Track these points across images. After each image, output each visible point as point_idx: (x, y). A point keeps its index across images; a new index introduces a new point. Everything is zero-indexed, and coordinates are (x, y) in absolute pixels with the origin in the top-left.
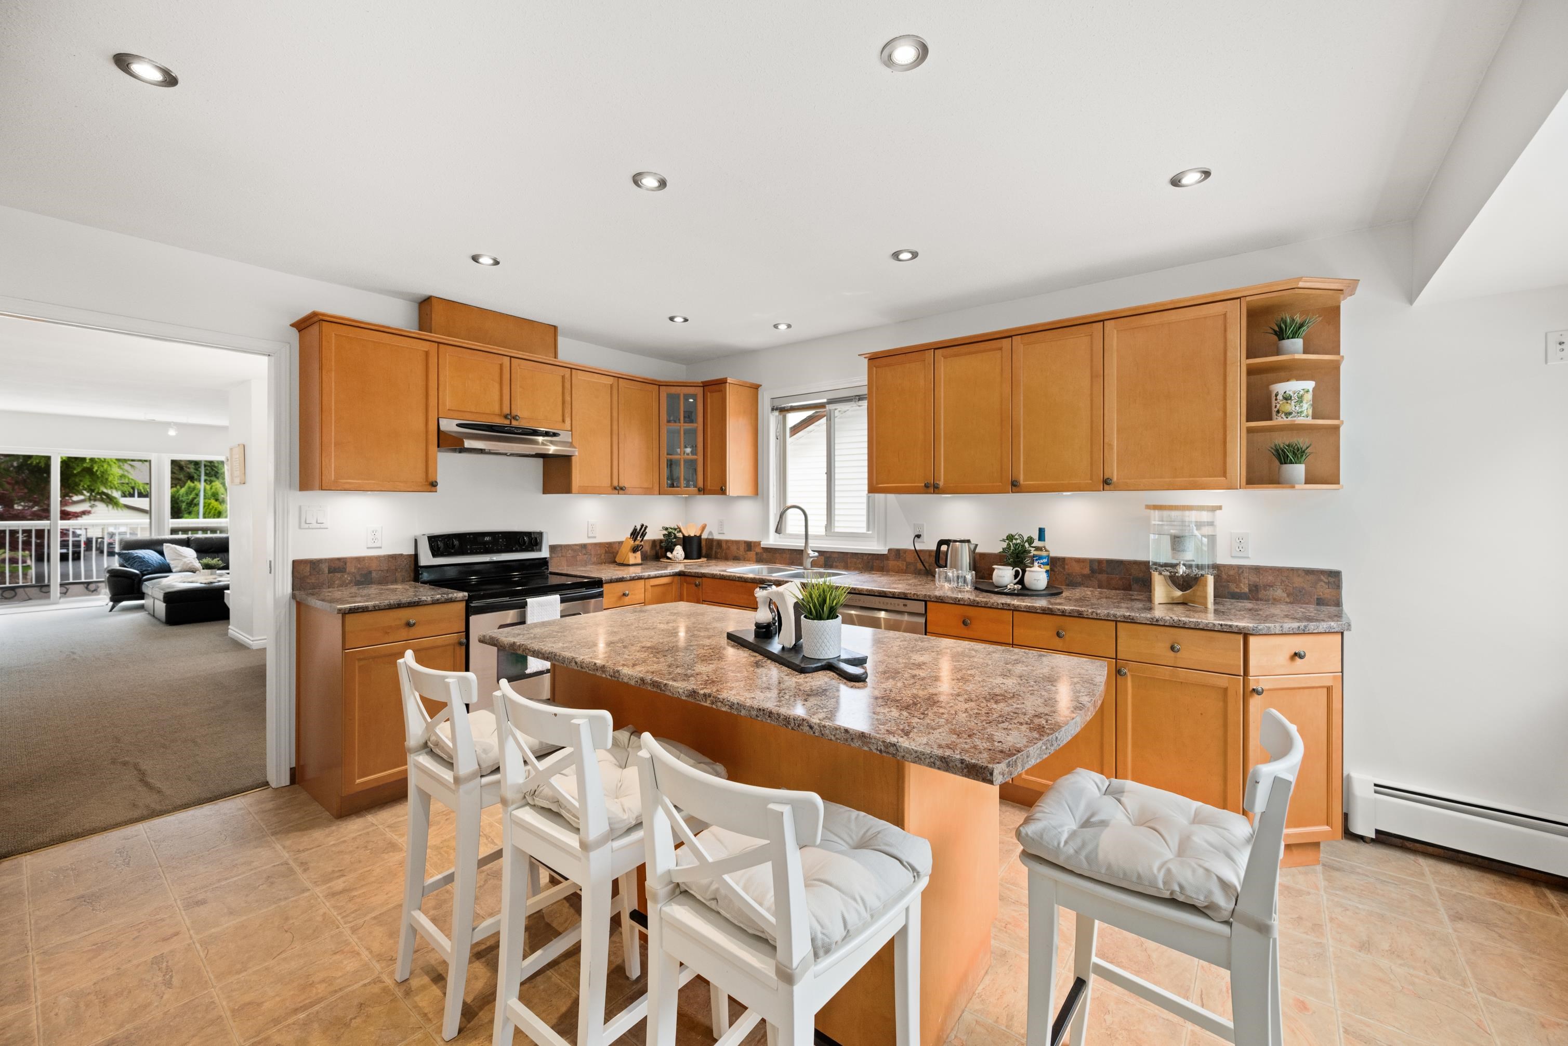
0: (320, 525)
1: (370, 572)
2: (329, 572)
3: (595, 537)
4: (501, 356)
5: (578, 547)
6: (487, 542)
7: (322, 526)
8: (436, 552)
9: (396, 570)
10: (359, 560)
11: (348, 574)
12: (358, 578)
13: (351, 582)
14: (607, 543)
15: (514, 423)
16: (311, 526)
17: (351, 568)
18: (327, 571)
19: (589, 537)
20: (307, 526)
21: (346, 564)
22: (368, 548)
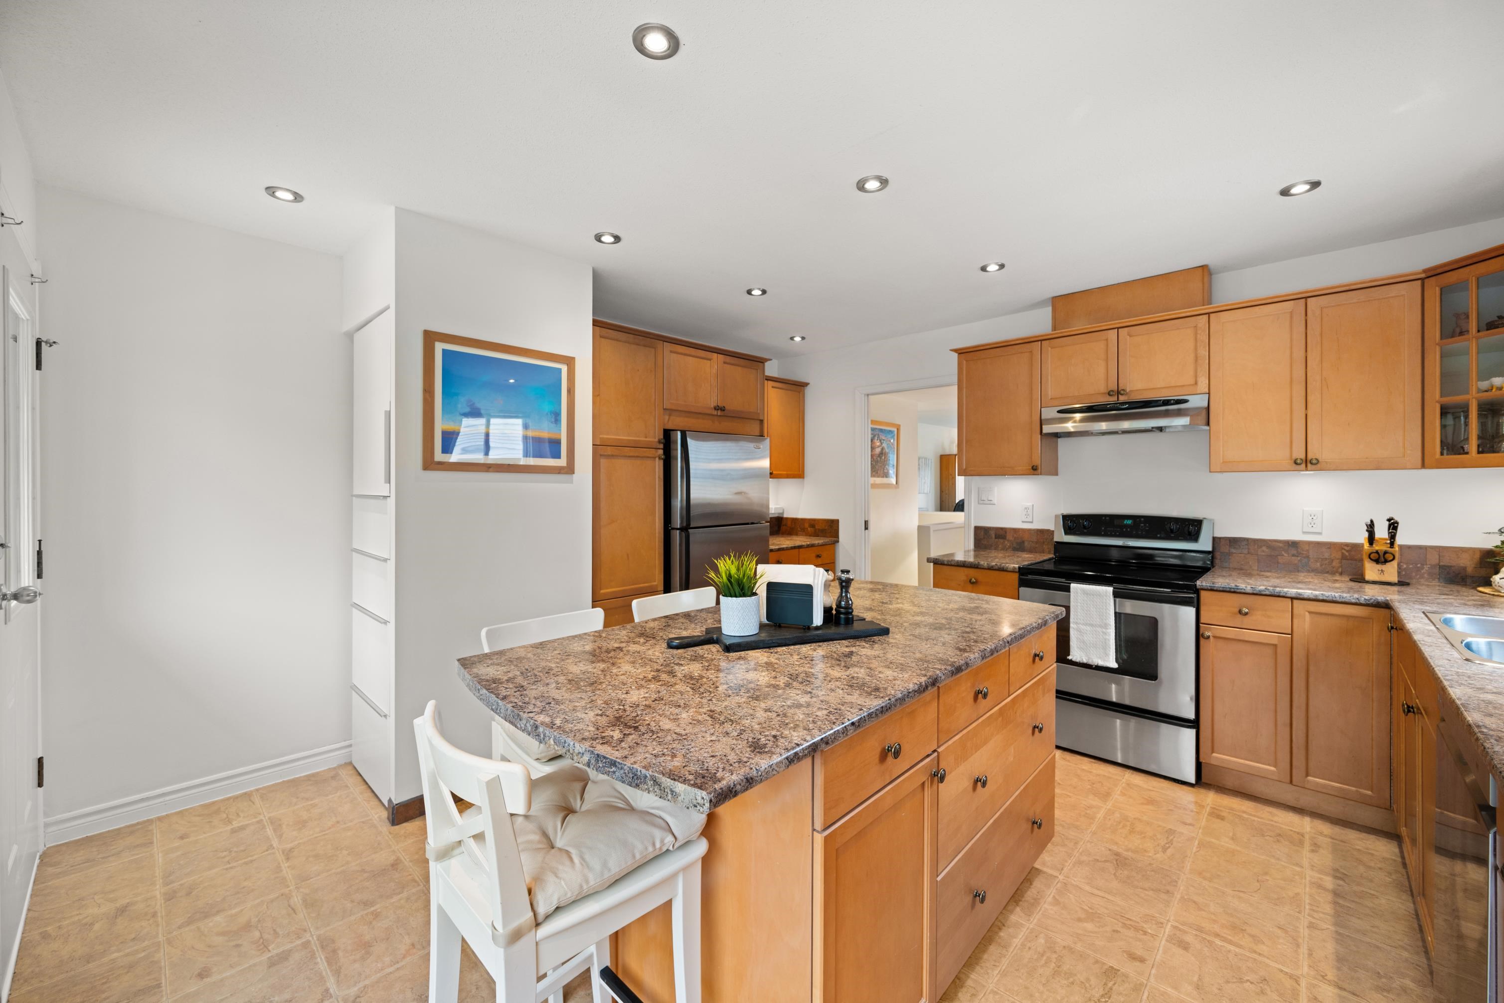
0: (990, 503)
1: (1023, 542)
2: (996, 538)
4: (1106, 331)
5: (1281, 545)
6: (1127, 526)
7: (991, 502)
8: (1068, 531)
9: (1044, 542)
10: (1015, 530)
11: (1008, 541)
12: (1015, 545)
13: (1010, 547)
15: (1122, 399)
16: (985, 502)
17: (1010, 537)
18: (994, 536)
19: (1304, 533)
20: (982, 502)
21: (1006, 533)
22: (1023, 522)
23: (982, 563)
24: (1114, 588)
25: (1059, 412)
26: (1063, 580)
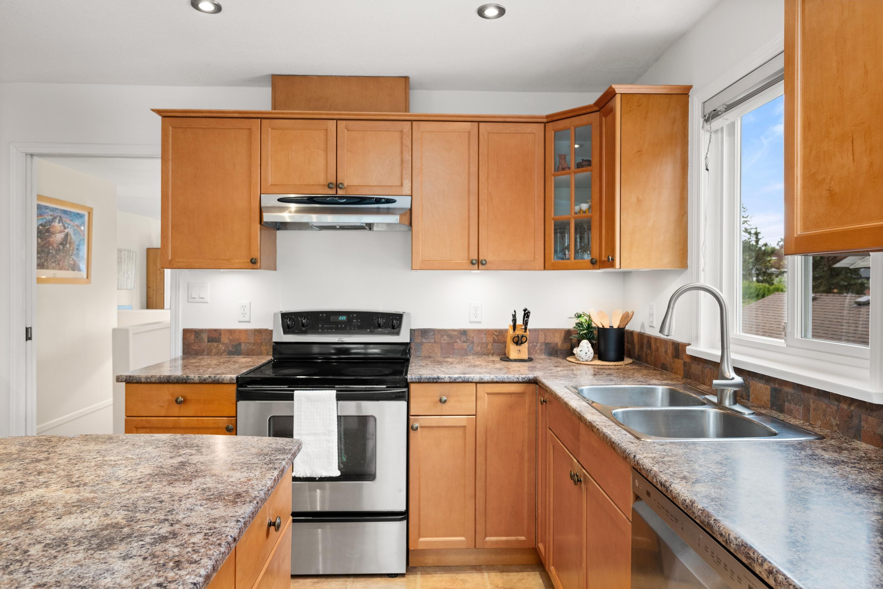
0: (202, 301)
1: (240, 344)
2: (208, 342)
3: (480, 322)
4: (325, 121)
5: (456, 333)
6: (341, 322)
7: (203, 300)
8: (287, 330)
9: (262, 343)
10: (231, 332)
11: (223, 344)
12: (230, 349)
13: (224, 351)
14: (496, 331)
15: (340, 193)
16: (196, 300)
17: (225, 339)
18: (206, 341)
19: (471, 322)
20: (192, 300)
21: (220, 335)
22: (239, 322)
23: (192, 376)
24: (337, 391)
25: (280, 200)
26: (285, 387)
